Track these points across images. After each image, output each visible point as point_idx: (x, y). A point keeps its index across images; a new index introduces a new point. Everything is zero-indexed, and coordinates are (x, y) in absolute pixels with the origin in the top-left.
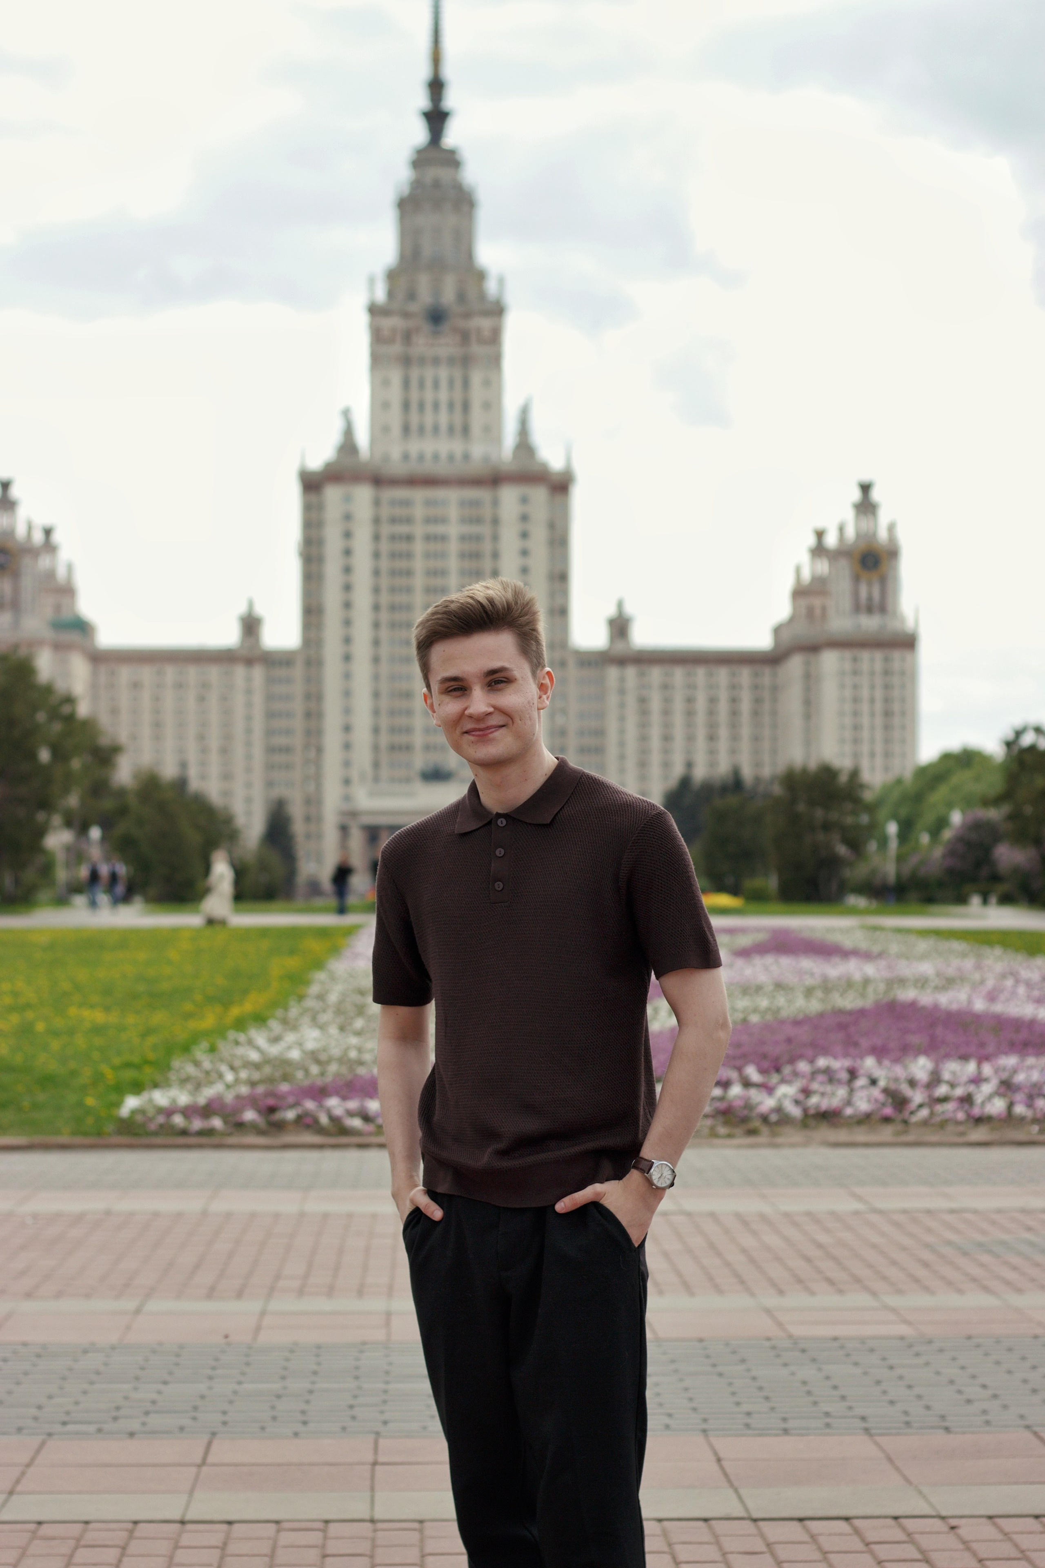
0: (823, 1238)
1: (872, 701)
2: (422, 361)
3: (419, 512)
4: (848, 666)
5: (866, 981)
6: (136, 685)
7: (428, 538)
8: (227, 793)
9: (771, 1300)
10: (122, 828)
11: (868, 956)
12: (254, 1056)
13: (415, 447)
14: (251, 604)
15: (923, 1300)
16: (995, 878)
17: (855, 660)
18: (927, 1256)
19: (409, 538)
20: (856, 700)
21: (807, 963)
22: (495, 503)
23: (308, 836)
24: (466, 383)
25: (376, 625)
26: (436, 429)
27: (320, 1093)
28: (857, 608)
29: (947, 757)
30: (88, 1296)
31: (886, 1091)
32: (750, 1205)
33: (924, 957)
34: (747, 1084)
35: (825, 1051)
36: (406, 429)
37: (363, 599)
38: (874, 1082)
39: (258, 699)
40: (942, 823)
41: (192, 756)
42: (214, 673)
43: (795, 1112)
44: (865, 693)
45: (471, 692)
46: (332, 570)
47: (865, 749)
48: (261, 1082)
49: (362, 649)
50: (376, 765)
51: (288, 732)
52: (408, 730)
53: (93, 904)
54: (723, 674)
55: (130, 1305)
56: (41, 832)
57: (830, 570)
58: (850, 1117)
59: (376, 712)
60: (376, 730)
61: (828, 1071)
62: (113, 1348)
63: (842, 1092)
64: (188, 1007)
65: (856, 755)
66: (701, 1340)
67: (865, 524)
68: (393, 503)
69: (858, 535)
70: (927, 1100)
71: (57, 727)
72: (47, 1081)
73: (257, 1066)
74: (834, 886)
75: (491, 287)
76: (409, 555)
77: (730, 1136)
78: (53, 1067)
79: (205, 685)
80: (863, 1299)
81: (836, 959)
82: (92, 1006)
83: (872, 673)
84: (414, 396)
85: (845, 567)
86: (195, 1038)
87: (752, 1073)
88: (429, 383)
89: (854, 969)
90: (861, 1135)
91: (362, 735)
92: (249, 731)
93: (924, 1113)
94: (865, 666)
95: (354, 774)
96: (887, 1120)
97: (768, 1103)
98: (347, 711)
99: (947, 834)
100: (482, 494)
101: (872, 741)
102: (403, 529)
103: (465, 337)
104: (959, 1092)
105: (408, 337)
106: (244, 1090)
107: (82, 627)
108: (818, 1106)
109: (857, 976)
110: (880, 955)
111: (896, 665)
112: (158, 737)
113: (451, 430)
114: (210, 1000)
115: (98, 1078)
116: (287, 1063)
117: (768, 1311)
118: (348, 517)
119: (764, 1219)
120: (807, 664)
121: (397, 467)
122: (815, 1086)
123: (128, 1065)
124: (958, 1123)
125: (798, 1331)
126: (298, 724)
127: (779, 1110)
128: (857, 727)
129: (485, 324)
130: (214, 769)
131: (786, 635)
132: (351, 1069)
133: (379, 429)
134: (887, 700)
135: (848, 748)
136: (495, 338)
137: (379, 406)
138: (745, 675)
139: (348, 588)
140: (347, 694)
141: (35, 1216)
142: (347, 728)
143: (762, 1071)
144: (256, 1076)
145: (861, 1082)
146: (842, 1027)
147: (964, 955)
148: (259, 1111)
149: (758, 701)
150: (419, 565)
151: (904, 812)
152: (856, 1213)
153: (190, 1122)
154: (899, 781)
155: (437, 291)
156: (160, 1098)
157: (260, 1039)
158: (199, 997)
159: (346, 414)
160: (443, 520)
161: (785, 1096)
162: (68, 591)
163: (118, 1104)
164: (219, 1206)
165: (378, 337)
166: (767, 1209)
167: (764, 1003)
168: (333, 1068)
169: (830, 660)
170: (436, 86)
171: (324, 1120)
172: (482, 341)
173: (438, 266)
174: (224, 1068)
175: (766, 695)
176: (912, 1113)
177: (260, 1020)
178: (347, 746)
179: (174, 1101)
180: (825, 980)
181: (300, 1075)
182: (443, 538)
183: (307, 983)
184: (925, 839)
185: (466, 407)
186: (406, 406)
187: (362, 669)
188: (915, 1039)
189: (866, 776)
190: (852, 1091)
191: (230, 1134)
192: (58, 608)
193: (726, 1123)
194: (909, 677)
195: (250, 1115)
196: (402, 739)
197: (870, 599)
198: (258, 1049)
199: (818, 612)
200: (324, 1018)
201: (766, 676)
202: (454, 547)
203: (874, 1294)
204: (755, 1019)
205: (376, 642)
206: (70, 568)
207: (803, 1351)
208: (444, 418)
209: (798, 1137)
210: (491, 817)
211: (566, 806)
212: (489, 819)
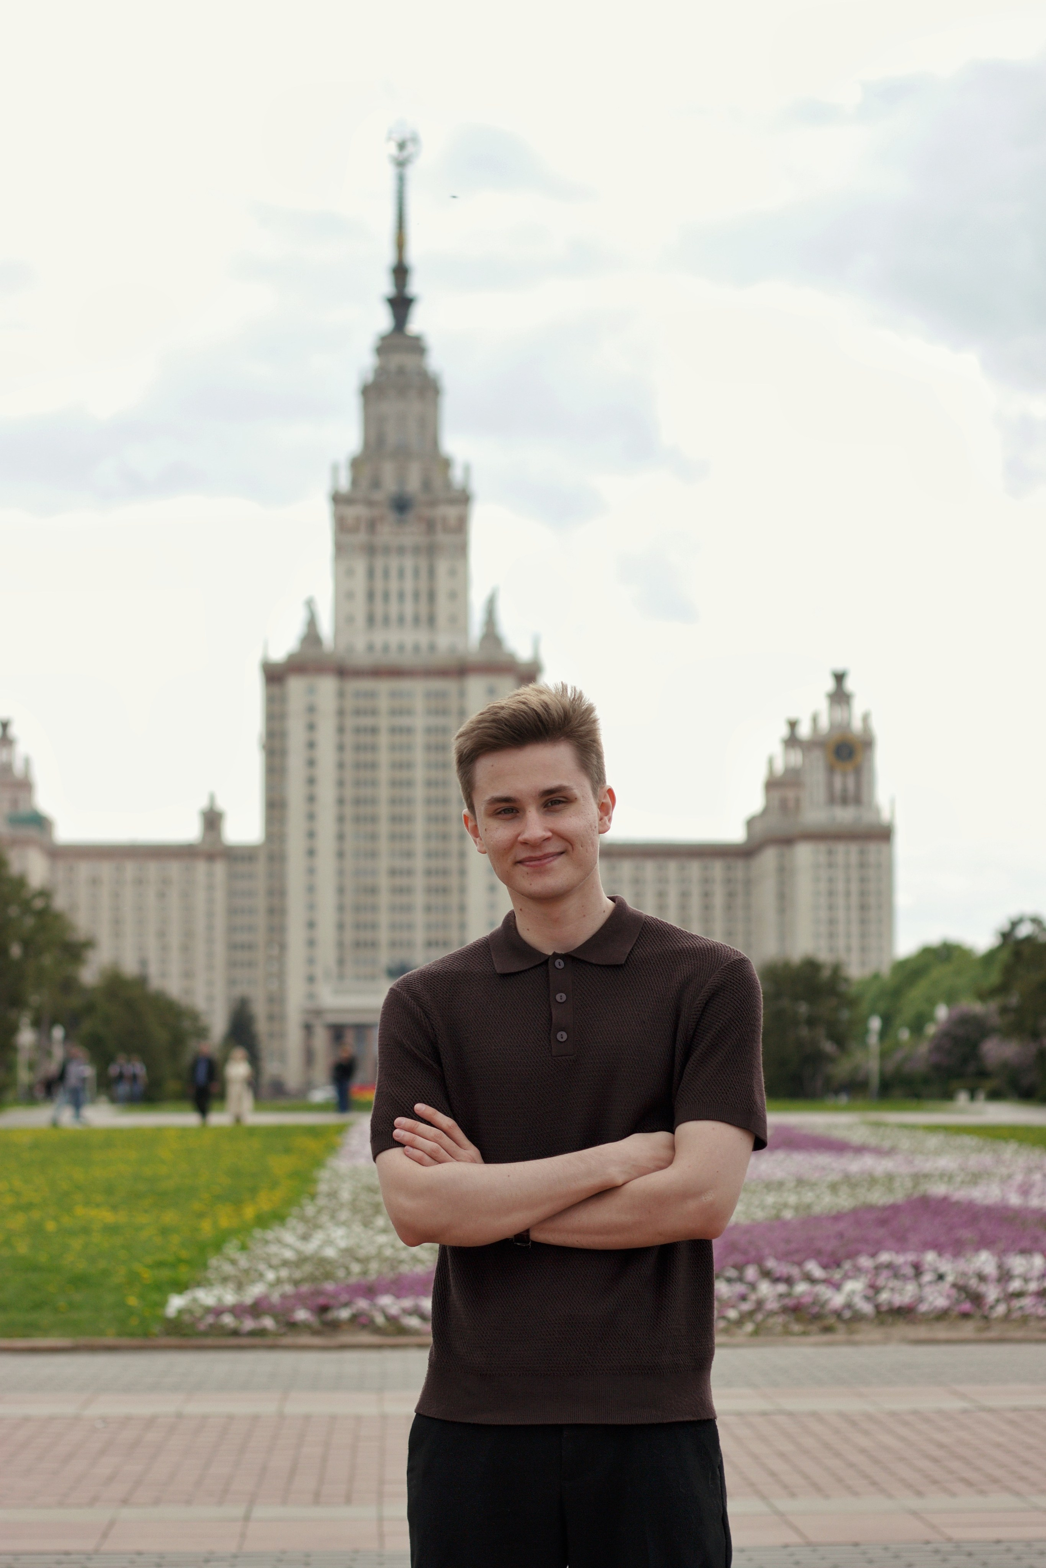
0: (942, 1438)
1: (848, 894)
2: (387, 550)
3: (384, 703)
4: (823, 859)
5: (889, 1176)
6: (95, 882)
7: (393, 730)
8: (188, 991)
9: (913, 1503)
10: (87, 1026)
11: (878, 1152)
12: (289, 1254)
13: (379, 637)
14: (212, 798)
16: (983, 1074)
17: (830, 852)
19: (374, 730)
20: (831, 893)
21: (823, 1159)
22: (462, 694)
23: (271, 1035)
24: (432, 571)
25: (341, 819)
26: (401, 620)
27: (370, 1291)
28: (832, 800)
29: (926, 951)
30: (188, 1502)
31: (954, 1285)
32: (853, 1405)
33: (939, 1152)
34: (809, 1279)
36: (371, 620)
37: (327, 792)
38: (941, 1277)
39: (220, 895)
40: (924, 1018)
41: (153, 955)
42: (175, 868)
43: (867, 1308)
44: (840, 886)
45: (525, 814)
46: (295, 762)
47: (842, 941)
48: (303, 1280)
49: (326, 843)
50: (341, 962)
51: (251, 929)
52: (374, 926)
54: (695, 868)
55: (238, 1511)
56: (13, 1030)
57: (804, 761)
58: (926, 1312)
59: (341, 908)
60: (341, 926)
61: (889, 1266)
62: (235, 1556)
63: (910, 1289)
64: (197, 1206)
65: (835, 949)
66: (856, 1544)
67: (840, 714)
68: (358, 695)
69: (832, 726)
70: (1002, 1295)
71: (29, 922)
72: (79, 1281)
73: (295, 1265)
75: (457, 474)
76: (374, 748)
77: (804, 1333)
78: (82, 1266)
79: (166, 881)
80: (1006, 1500)
81: (849, 1156)
82: (98, 1205)
83: (847, 866)
84: (379, 585)
85: (819, 760)
86: (221, 1237)
87: (814, 1268)
88: (394, 573)
89: (867, 1163)
90: (941, 1331)
91: (327, 932)
92: (210, 927)
93: (1001, 1309)
94: (840, 858)
95: (319, 971)
96: (966, 1316)
97: (837, 1300)
98: (311, 907)
99: (931, 1030)
100: (449, 685)
101: (848, 935)
102: (367, 721)
103: (430, 526)
104: (1034, 1286)
105: (372, 526)
106: (288, 1289)
107: (40, 822)
108: (890, 1303)
109: (878, 1171)
110: (893, 1150)
111: (872, 857)
112: (117, 934)
113: (417, 620)
114: (218, 1198)
115: (133, 1278)
116: (323, 1262)
117: (915, 1513)
118: (311, 709)
119: (870, 1417)
120: (781, 857)
121: (361, 657)
122: (881, 1281)
123: (160, 1264)
124: (1040, 1319)
125: (957, 1534)
126: (261, 920)
127: (849, 1306)
128: (832, 922)
129: (451, 512)
130: (175, 968)
131: (759, 828)
132: (393, 1268)
133: (343, 620)
134: (863, 894)
135: (825, 942)
136: (461, 527)
137: (343, 596)
138: (718, 868)
139: (311, 781)
140: (311, 889)
141: (104, 1419)
142: (311, 925)
143: (825, 1267)
144: (298, 1274)
145: (927, 1277)
146: (883, 1222)
147: (980, 1150)
148: (311, 1310)
149: (731, 895)
150: (384, 757)
151: (882, 1005)
152: (965, 1411)
153: (242, 1322)
154: (876, 976)
155: (401, 479)
156: (206, 1297)
157: (289, 1237)
158: (205, 1196)
159: (310, 604)
160: (408, 712)
161: (853, 1293)
162: (25, 785)
163: (163, 1304)
164: (294, 1408)
165: (342, 526)
166: (870, 1409)
167: (792, 1199)
168: (374, 1266)
169: (804, 853)
170: (401, 272)
171: (380, 1320)
172: (447, 530)
173: (403, 454)
174: (262, 1267)
175: (740, 889)
176: (990, 1309)
177: (278, 1217)
178: (311, 943)
179: (220, 1300)
180: (847, 1175)
181: (341, 1273)
182: (409, 730)
183: (315, 1181)
184: (904, 1035)
185: (432, 596)
186: (371, 596)
187: (326, 863)
188: (964, 1234)
190: (921, 1286)
191: (284, 1335)
192: (15, 802)
193: (798, 1320)
194: (886, 870)
195: (302, 1315)
196: (366, 935)
197: (845, 790)
198: (290, 1247)
199: (791, 804)
200: (344, 1215)
201: (739, 868)
202: (419, 739)
203: (1017, 1494)
204: (788, 1215)
205: (341, 837)
206: (27, 762)
207: (970, 1554)
208: (409, 608)
209: (876, 1334)
210: (547, 958)
211: (636, 947)
212: (543, 960)
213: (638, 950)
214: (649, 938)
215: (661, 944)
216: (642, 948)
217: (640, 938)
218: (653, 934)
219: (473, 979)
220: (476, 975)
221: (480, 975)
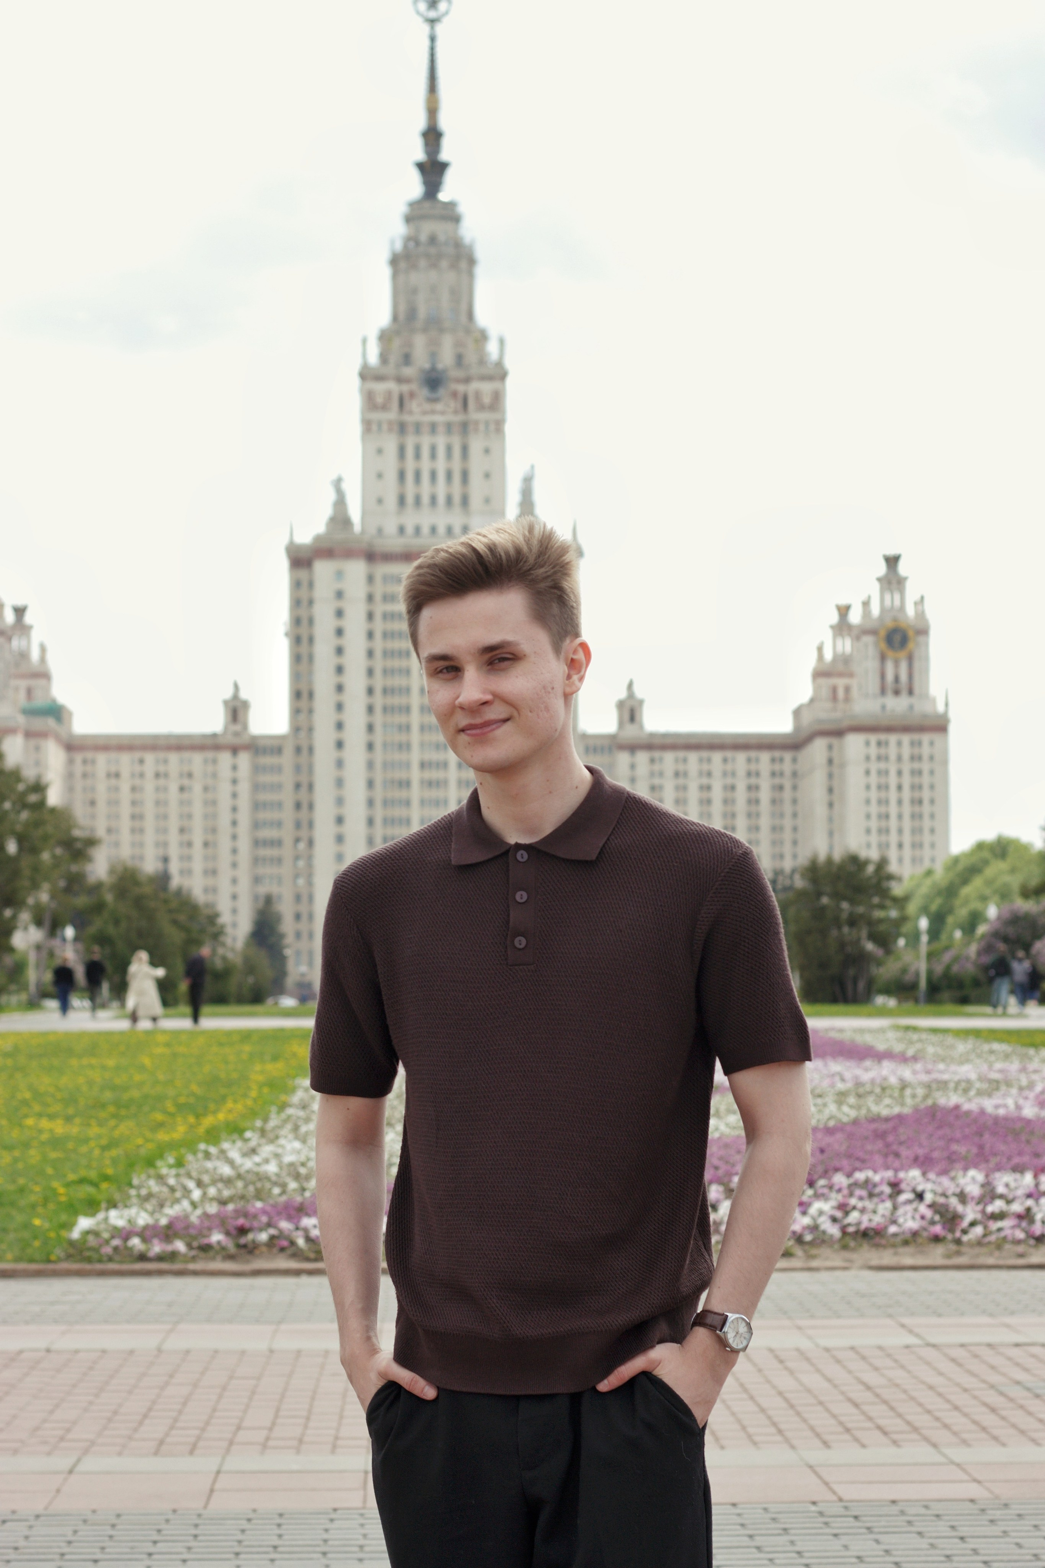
0: (871, 1378)
1: (900, 788)
2: (418, 428)
4: (873, 751)
5: (904, 1085)
6: (114, 775)
8: (211, 890)
9: (817, 1455)
10: (96, 925)
11: (903, 1059)
12: (226, 1170)
13: (410, 520)
14: (236, 688)
15: (992, 1453)
17: (881, 744)
18: (993, 1398)
20: (882, 787)
23: (298, 936)
24: (465, 450)
25: (370, 709)
26: (433, 501)
27: (297, 1211)
28: (883, 689)
29: (980, 846)
30: (15, 1452)
31: (934, 1207)
33: (964, 1060)
35: (863, 1163)
36: (402, 501)
37: (356, 681)
38: (919, 1196)
39: (244, 788)
40: (975, 918)
41: (174, 852)
42: (197, 759)
43: (834, 1231)
44: (892, 780)
45: (463, 674)
46: (323, 650)
47: (893, 838)
48: (231, 1199)
49: (355, 735)
51: (277, 824)
52: (405, 822)
53: (65, 1007)
54: (739, 761)
55: (64, 1462)
56: (9, 929)
57: (853, 648)
58: (895, 1235)
59: (370, 803)
60: (370, 822)
61: (867, 1184)
62: (38, 1517)
63: (884, 1208)
64: (158, 1117)
65: (884, 846)
67: (891, 600)
68: (388, 580)
69: (884, 612)
70: (980, 1217)
71: (25, 816)
73: (228, 1182)
74: (861, 985)
75: (494, 349)
79: (188, 775)
80: (923, 1452)
81: (868, 1063)
82: (52, 1117)
83: (899, 759)
84: (410, 465)
85: (870, 645)
86: (161, 1152)
88: (425, 451)
89: (889, 1072)
90: (907, 1256)
91: (356, 828)
92: (234, 822)
93: (978, 1230)
94: (892, 751)
96: (937, 1239)
97: (802, 1222)
98: (340, 801)
99: (982, 929)
101: (900, 831)
103: (464, 402)
104: (1017, 1207)
105: (402, 402)
106: (212, 1209)
107: (56, 712)
108: (857, 1224)
109: (893, 1080)
110: (915, 1059)
111: (926, 750)
112: (137, 831)
113: (449, 501)
114: (181, 1108)
115: (49, 1196)
116: (262, 1177)
117: (812, 1468)
118: (340, 595)
119: (801, 1354)
120: (830, 747)
121: (391, 542)
122: (853, 1201)
123: (83, 1181)
124: (1018, 1242)
126: (287, 815)
127: (814, 1228)
128: (883, 817)
129: (486, 388)
130: (198, 866)
131: (807, 718)
133: (373, 500)
134: (916, 787)
135: (874, 839)
136: (497, 402)
137: (373, 476)
138: (764, 761)
139: (340, 670)
140: (339, 783)
142: (340, 820)
144: (226, 1193)
145: (905, 1196)
146: (880, 1135)
147: (1007, 1057)
148: (228, 1233)
149: (778, 789)
151: (934, 907)
152: (907, 1347)
153: (149, 1246)
154: (929, 874)
155: (433, 356)
156: (117, 1218)
157: (234, 1151)
158: (170, 1106)
159: (338, 484)
161: (821, 1213)
162: (41, 674)
163: (69, 1226)
164: (175, 1343)
165: (370, 402)
166: (805, 1344)
169: (854, 744)
170: (433, 139)
171: (300, 1242)
172: (481, 407)
173: (434, 324)
174: (191, 1184)
175: (787, 784)
176: (965, 1232)
177: (236, 1130)
178: (340, 839)
179: (132, 1222)
180: (858, 1084)
181: (276, 1191)
184: (957, 936)
185: (465, 477)
186: (401, 476)
187: (355, 756)
188: (961, 1149)
189: (893, 867)
190: (895, 1208)
191: (194, 1259)
192: (31, 694)
194: (940, 764)
195: (216, 1237)
197: (897, 680)
198: (231, 1163)
199: (841, 693)
201: (787, 762)
203: (935, 1446)
205: (370, 728)
206: (43, 651)
207: (856, 1517)
208: (441, 489)
209: (837, 1260)
210: (508, 847)
211: (613, 837)
212: (503, 850)
213: (616, 842)
214: (629, 826)
215: (644, 834)
216: (620, 838)
217: (619, 826)
218: (634, 821)
219: (423, 869)
220: (428, 865)
221: (432, 864)
